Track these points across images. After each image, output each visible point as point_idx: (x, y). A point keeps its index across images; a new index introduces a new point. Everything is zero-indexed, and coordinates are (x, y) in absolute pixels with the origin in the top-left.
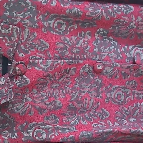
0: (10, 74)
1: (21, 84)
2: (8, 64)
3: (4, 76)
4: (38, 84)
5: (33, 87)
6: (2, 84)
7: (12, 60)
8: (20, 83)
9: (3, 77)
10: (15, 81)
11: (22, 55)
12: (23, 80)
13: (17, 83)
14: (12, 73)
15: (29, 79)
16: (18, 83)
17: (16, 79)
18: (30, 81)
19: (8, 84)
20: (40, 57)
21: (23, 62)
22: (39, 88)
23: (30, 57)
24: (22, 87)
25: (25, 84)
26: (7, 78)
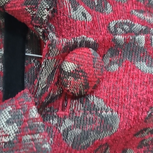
0: (39, 92)
1: (85, 136)
2: (24, 52)
3: (13, 101)
4: (145, 130)
5: (127, 142)
6: (6, 140)
7: (43, 32)
8: (78, 131)
9: (10, 108)
10: (55, 121)
11: (84, 15)
12: (89, 116)
13: (66, 131)
14: (47, 87)
15: (115, 113)
16: (71, 128)
17: (63, 113)
18: (118, 121)
19: (33, 140)
20: (144, 28)
21: (92, 40)
22: (147, 144)
23: (112, 25)
24: (88, 145)
25: (98, 133)
26: (27, 113)
